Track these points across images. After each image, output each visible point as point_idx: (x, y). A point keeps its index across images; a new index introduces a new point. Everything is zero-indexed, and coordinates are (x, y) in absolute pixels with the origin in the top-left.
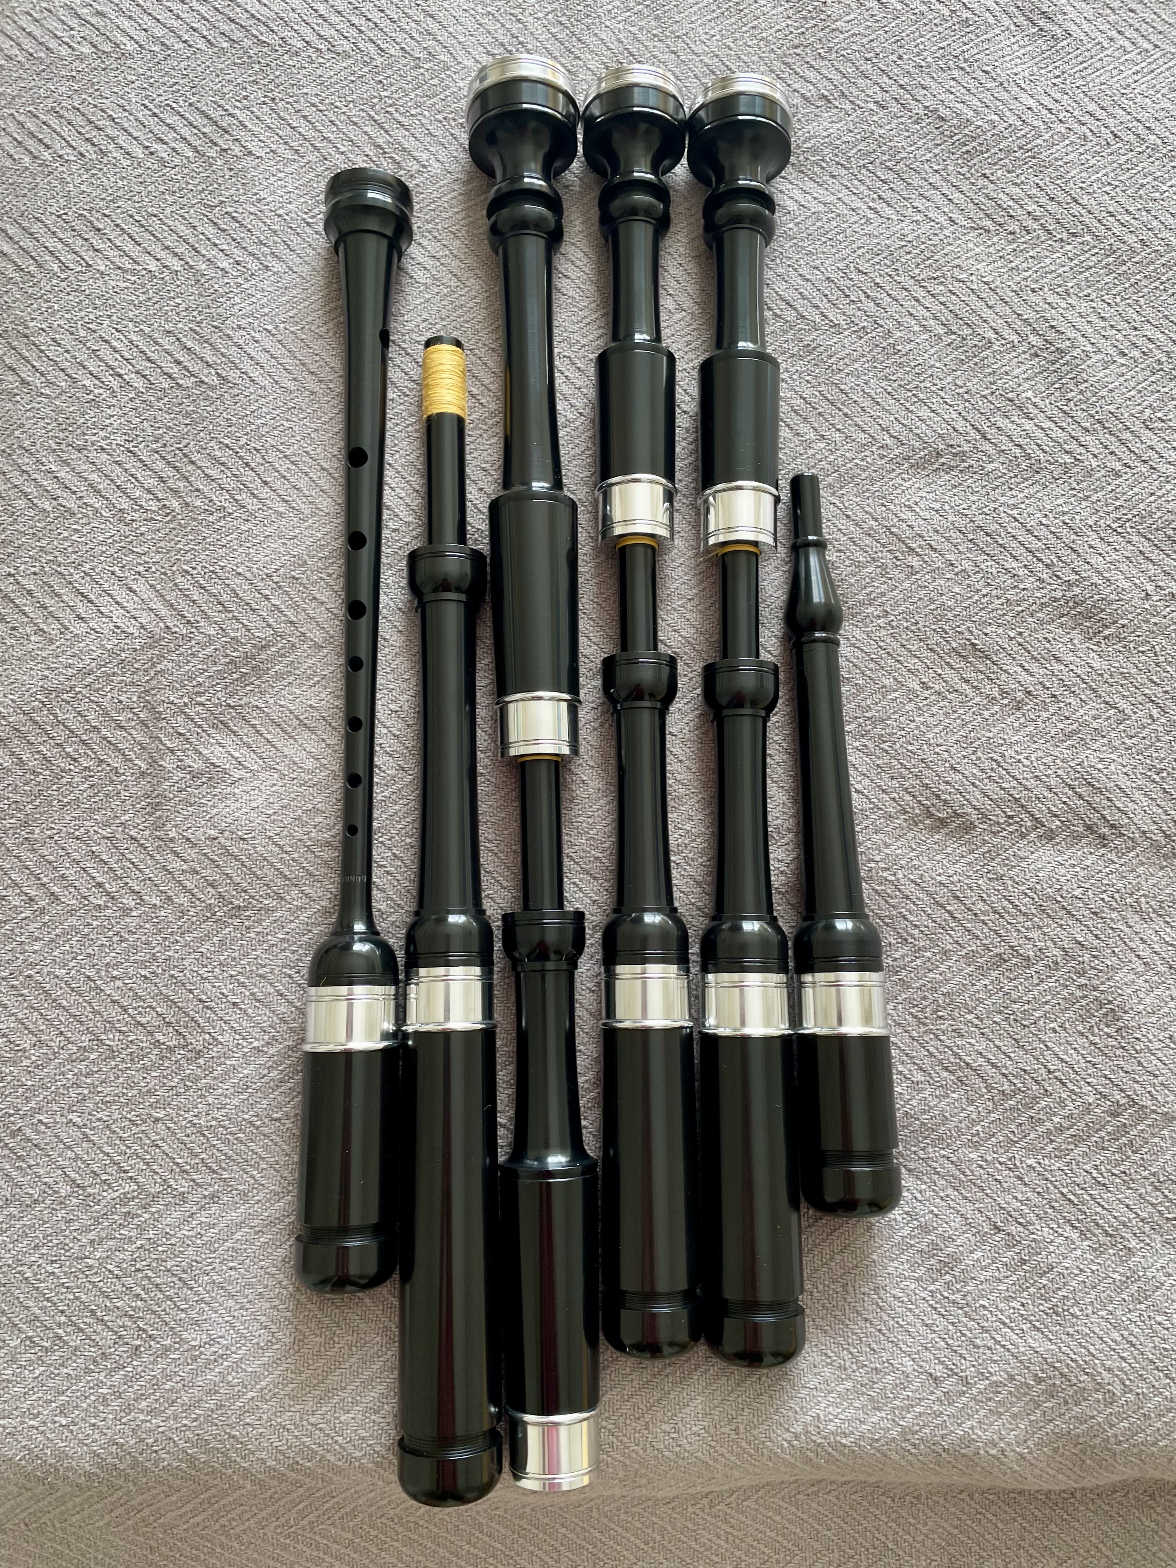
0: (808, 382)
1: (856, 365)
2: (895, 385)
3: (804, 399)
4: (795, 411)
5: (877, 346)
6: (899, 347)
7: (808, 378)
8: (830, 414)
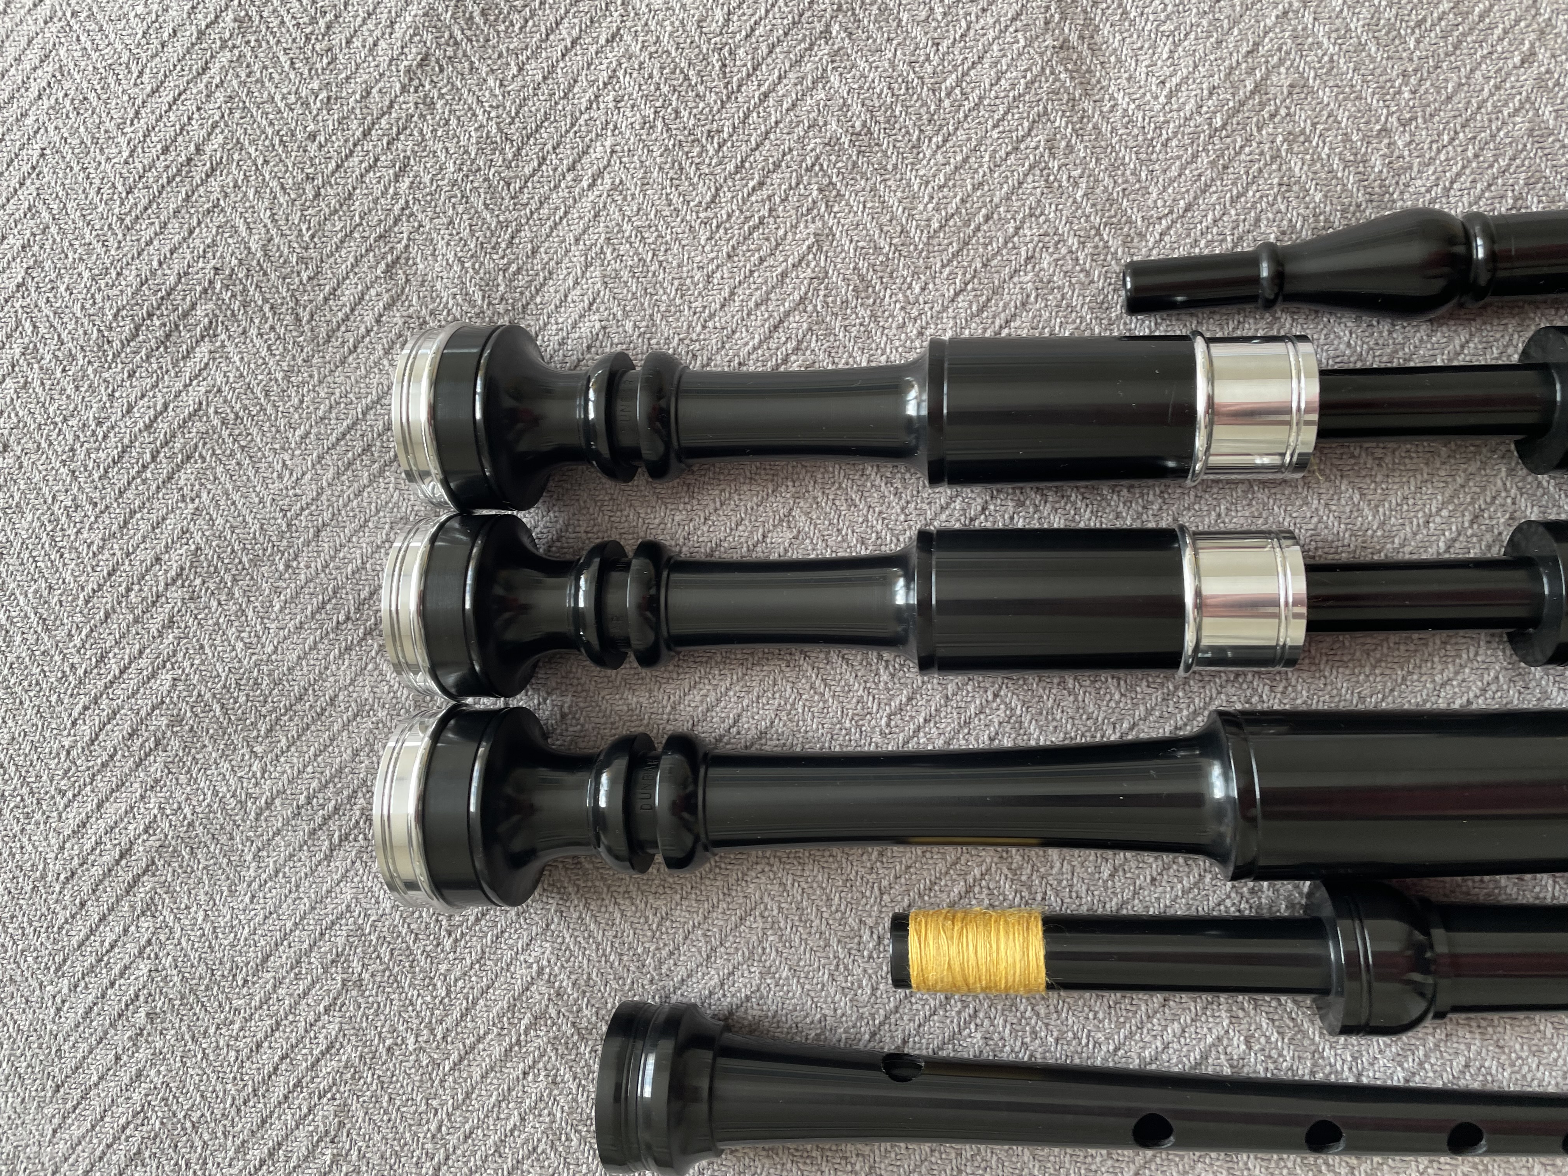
0: (923, 289)
1: (892, 201)
2: (929, 130)
3: (957, 294)
4: (981, 311)
5: (855, 164)
6: (858, 124)
7: (917, 290)
8: (986, 245)
